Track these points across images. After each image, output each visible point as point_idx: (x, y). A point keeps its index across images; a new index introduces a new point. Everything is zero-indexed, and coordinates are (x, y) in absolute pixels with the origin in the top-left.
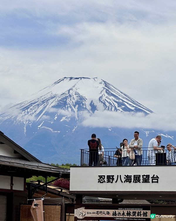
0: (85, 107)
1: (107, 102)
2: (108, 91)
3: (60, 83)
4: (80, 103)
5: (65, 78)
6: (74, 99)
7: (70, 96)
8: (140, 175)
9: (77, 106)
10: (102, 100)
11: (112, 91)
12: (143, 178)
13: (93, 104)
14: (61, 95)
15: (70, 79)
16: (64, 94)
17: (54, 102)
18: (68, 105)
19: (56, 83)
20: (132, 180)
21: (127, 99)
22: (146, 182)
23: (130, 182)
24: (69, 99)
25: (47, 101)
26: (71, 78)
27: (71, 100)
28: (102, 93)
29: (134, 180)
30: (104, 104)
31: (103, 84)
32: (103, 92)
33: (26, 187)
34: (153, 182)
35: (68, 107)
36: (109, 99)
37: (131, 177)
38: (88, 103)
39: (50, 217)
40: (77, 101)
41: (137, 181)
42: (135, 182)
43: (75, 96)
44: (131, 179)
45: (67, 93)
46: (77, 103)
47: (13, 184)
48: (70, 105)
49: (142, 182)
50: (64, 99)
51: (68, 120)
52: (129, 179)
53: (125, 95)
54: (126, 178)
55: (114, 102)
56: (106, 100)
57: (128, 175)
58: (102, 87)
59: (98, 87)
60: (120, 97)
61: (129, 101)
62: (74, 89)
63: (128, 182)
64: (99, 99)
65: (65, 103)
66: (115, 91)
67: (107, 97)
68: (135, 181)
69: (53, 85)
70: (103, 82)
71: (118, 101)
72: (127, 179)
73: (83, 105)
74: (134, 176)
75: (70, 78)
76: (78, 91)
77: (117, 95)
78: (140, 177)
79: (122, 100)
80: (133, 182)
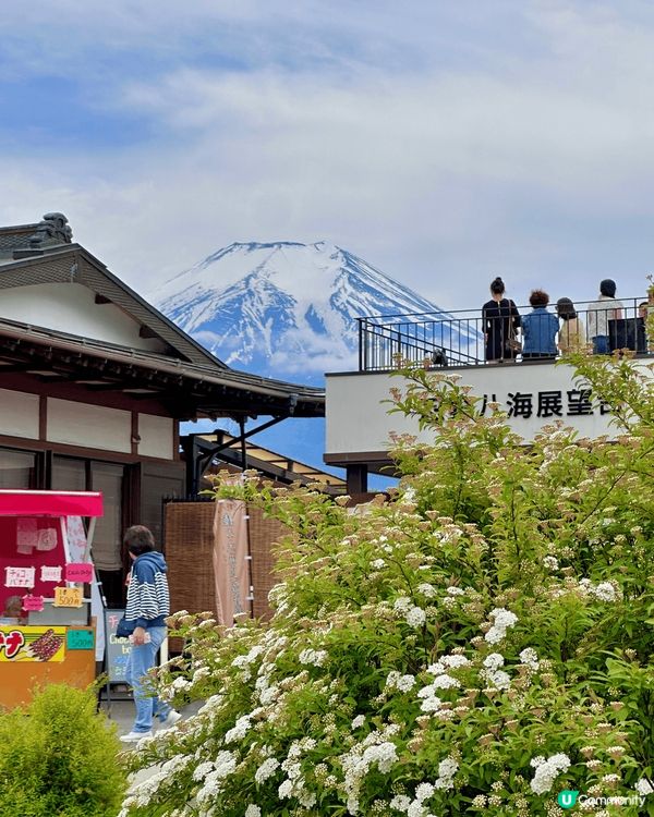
0: (291, 322)
1: (354, 308)
2: (355, 277)
3: (222, 259)
4: (278, 312)
5: (236, 244)
6: (262, 303)
7: (251, 294)
8: (559, 393)
9: (270, 321)
10: (337, 304)
11: (367, 278)
12: (570, 400)
13: (315, 314)
14: (227, 291)
15: (248, 247)
16: (232, 288)
17: (207, 310)
18: (247, 320)
19: (210, 260)
20: (535, 410)
21: (407, 299)
22: (580, 413)
23: (527, 415)
24: (249, 304)
25: (188, 309)
26: (253, 246)
27: (252, 305)
28: (339, 285)
29: (540, 408)
30: (345, 313)
31: (339, 259)
32: (341, 281)
33: (181, 450)
34: (603, 412)
35: (245, 325)
36: (358, 299)
37: (529, 401)
38: (299, 312)
39: (264, 537)
40: (271, 308)
41: (550, 411)
42: (544, 416)
43: (264, 295)
44: (530, 406)
45: (243, 286)
46: (270, 312)
47: (138, 438)
48: (251, 318)
49: (568, 414)
50: (233, 301)
51: (246, 360)
52: (523, 407)
53: (399, 287)
54: (514, 404)
55: (371, 308)
56: (348, 302)
57: (518, 394)
58: (337, 267)
59: (327, 268)
60: (388, 295)
61: (413, 303)
62: (260, 274)
63: (520, 417)
64: (331, 300)
65: (238, 314)
66: (373, 279)
67: (351, 295)
68: (543, 412)
69: (203, 266)
70: (340, 255)
71: (381, 304)
72: (516, 407)
73: (287, 317)
74: (540, 394)
75: (249, 244)
76: (272, 280)
77: (378, 289)
78: (560, 396)
79: (394, 302)
80: (539, 415)
